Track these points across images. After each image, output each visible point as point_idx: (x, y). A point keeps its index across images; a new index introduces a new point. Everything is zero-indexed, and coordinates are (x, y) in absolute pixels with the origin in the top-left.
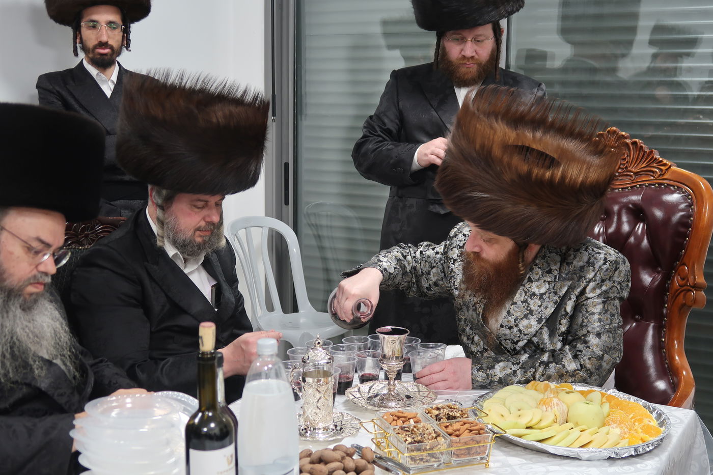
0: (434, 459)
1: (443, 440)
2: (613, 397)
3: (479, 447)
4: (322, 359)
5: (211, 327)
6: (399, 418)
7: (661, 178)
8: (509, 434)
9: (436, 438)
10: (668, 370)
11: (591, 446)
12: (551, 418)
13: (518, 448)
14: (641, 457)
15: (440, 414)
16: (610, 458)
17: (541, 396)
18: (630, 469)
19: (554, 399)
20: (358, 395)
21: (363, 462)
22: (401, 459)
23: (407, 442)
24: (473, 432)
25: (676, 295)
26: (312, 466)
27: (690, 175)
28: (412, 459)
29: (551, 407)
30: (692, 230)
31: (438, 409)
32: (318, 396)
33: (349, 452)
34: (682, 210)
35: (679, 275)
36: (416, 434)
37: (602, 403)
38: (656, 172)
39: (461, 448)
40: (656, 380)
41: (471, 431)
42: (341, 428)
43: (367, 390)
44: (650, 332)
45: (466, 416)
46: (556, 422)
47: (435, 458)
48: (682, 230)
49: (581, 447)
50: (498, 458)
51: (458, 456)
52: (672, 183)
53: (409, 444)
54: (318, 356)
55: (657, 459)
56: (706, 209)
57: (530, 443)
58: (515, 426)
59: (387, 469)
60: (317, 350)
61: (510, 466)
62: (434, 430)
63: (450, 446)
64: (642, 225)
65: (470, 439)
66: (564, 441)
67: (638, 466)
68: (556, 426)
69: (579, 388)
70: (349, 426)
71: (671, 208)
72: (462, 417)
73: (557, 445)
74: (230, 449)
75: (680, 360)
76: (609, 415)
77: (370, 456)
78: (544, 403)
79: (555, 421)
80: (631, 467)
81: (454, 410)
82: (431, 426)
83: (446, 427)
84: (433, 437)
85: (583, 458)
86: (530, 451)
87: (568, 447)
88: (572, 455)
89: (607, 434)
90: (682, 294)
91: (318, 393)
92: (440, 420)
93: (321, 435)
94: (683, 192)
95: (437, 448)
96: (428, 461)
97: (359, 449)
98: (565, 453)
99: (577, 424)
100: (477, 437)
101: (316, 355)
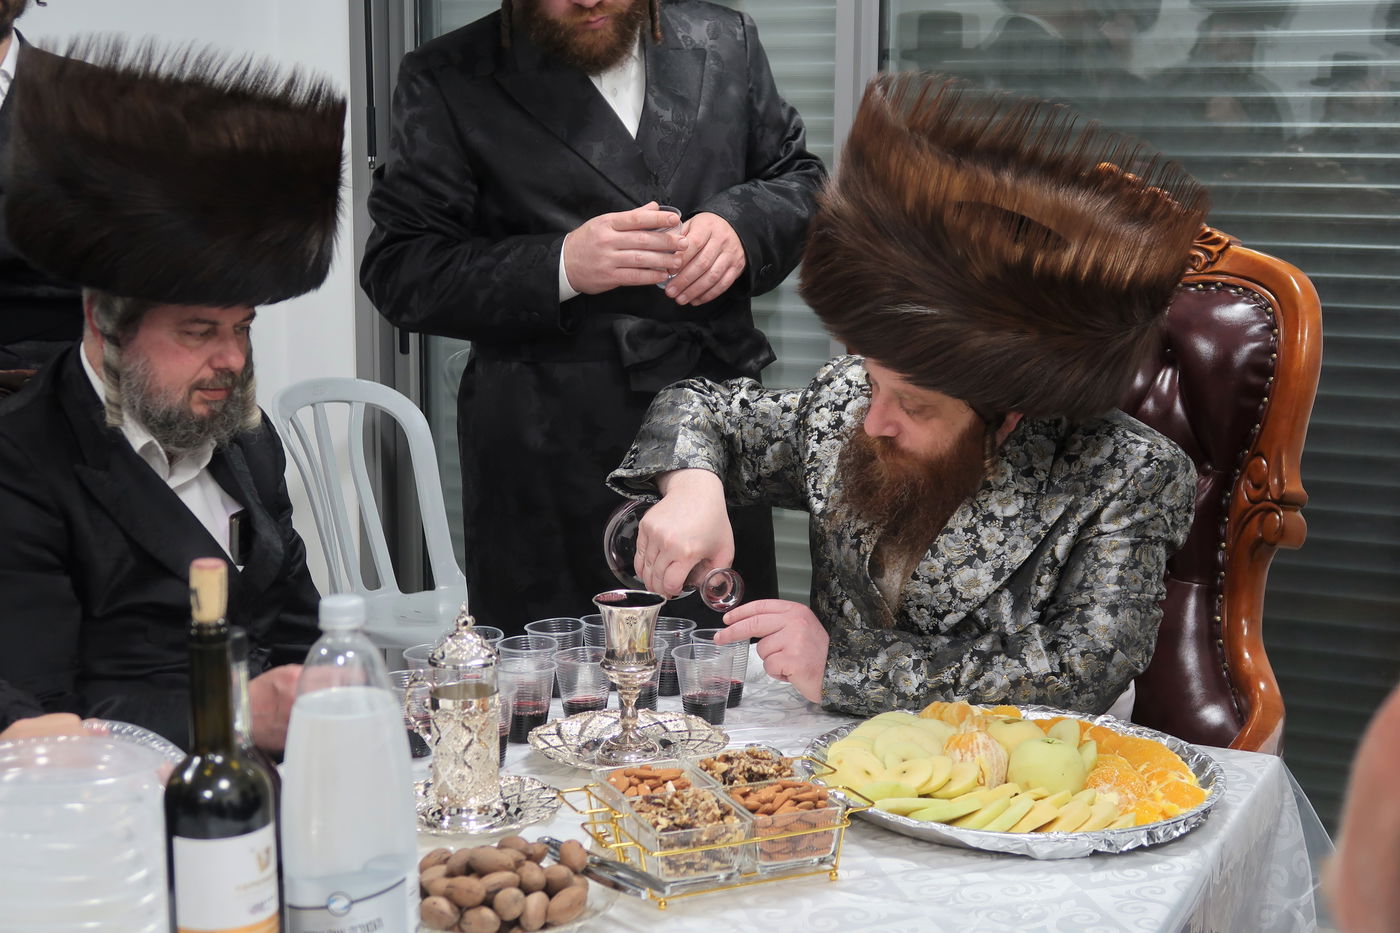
0: (717, 864)
1: (738, 820)
2: (1107, 732)
3: (816, 835)
4: (472, 659)
5: (216, 567)
6: (642, 779)
7: (1209, 269)
8: (880, 810)
9: (722, 817)
10: (1230, 685)
11: (1055, 828)
12: (970, 774)
13: (901, 840)
14: (1163, 849)
15: (732, 769)
16: (1095, 854)
17: (952, 731)
18: (1138, 875)
19: (978, 735)
20: (557, 741)
21: (564, 871)
22: (645, 865)
23: (659, 828)
24: (799, 805)
25: (1244, 519)
26: (448, 881)
27: (1270, 263)
28: (671, 863)
29: (972, 751)
30: (1275, 380)
31: (728, 759)
32: (465, 738)
33: (531, 852)
34: (1254, 338)
35: (1249, 477)
36: (678, 811)
37: (1081, 745)
38: (1199, 257)
39: (775, 838)
40: (1203, 706)
41: (798, 802)
42: (518, 810)
43: (576, 731)
44: (1192, 603)
45: (788, 772)
46: (984, 785)
47: (722, 862)
48: (1254, 380)
49: (1036, 830)
50: (857, 859)
51: (770, 856)
52: (1231, 280)
53: (663, 830)
54: (463, 651)
55: (1195, 853)
56: (1303, 333)
57: (924, 826)
58: (896, 792)
59: (616, 886)
60: (462, 637)
61: (882, 875)
62: (718, 801)
63: (752, 833)
64: (1169, 373)
65: (795, 819)
66: (997, 820)
67: (1156, 868)
68: (982, 792)
69: (1033, 714)
70: (535, 804)
71: (1231, 335)
72: (780, 774)
73: (985, 829)
74: (264, 837)
75: (1253, 659)
76: (1096, 767)
77: (577, 859)
78: (957, 745)
79: (982, 782)
80: (1139, 871)
81: (763, 762)
82: (712, 794)
83: (745, 795)
84: (714, 816)
85: (1039, 856)
86: (927, 845)
87: (1007, 832)
88: (1015, 850)
89: (1092, 805)
90: (1257, 517)
91: (465, 732)
92: (731, 782)
93: (473, 824)
94: (1255, 299)
95: (723, 840)
96: (705, 868)
97: (554, 846)
98: (1001, 846)
99: (1027, 787)
100: (812, 814)
101: (460, 649)
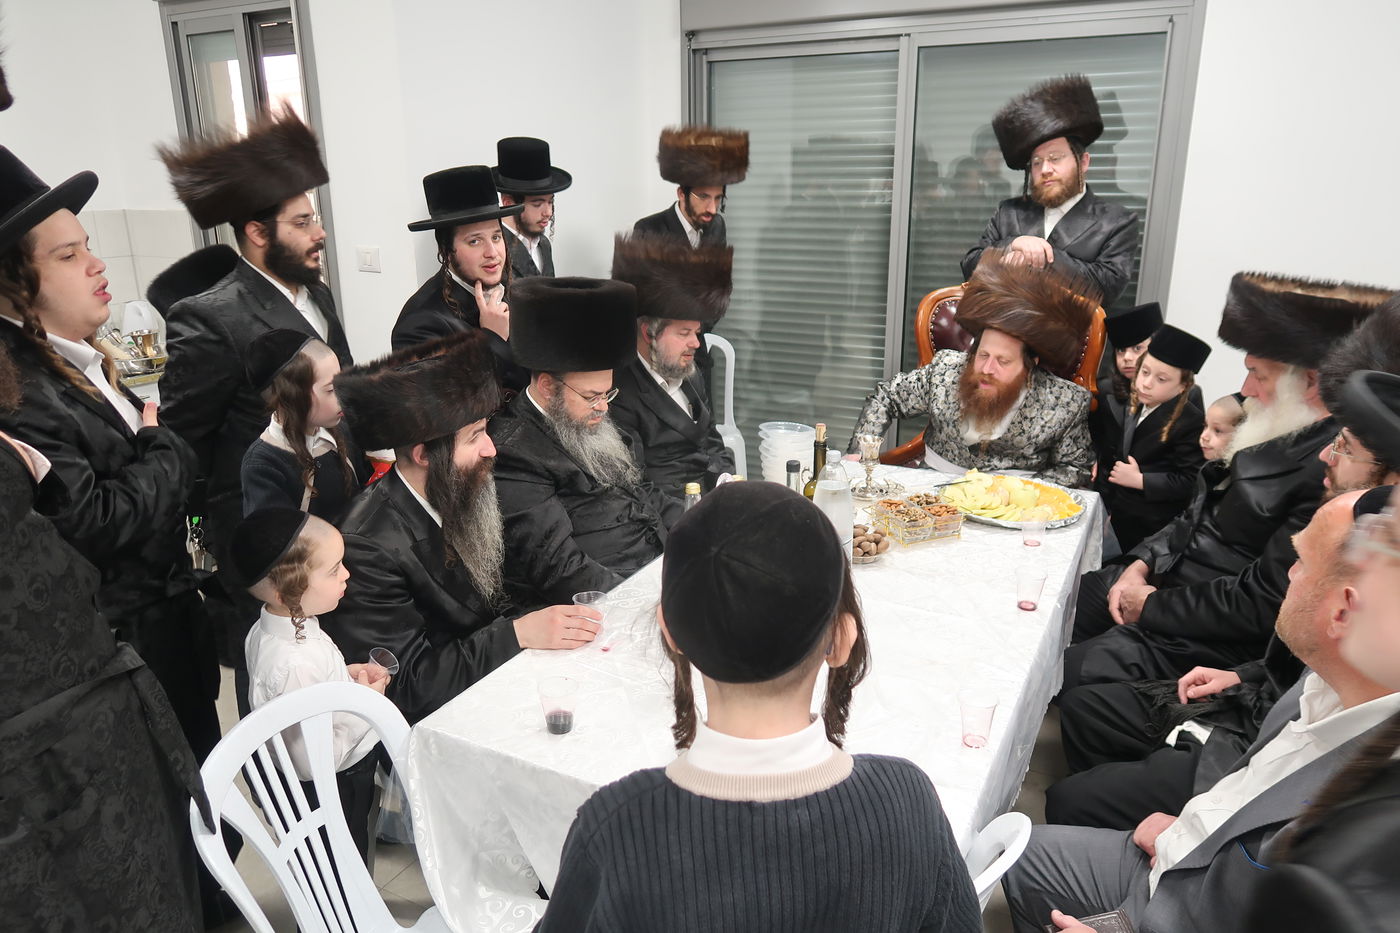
0: (922, 533)
1: (930, 518)
3: (954, 523)
6: (891, 504)
8: (973, 514)
9: (925, 518)
11: (1033, 520)
12: (999, 501)
14: (1069, 527)
16: (1047, 528)
18: (1063, 536)
19: (999, 487)
24: (950, 512)
36: (909, 516)
39: (941, 524)
41: (947, 512)
45: (939, 502)
46: (1004, 504)
49: (1025, 521)
51: (938, 530)
57: (987, 520)
58: (974, 508)
61: (974, 536)
62: (922, 513)
65: (947, 518)
66: (1011, 517)
67: (1068, 533)
68: (1003, 507)
73: (1008, 521)
76: (1040, 498)
81: (929, 498)
83: (929, 510)
84: (922, 517)
86: (986, 526)
87: (1015, 521)
88: (1019, 527)
89: (1042, 511)
92: (921, 505)
96: (918, 534)
98: (1011, 526)
99: (1018, 506)
100: (952, 517)
